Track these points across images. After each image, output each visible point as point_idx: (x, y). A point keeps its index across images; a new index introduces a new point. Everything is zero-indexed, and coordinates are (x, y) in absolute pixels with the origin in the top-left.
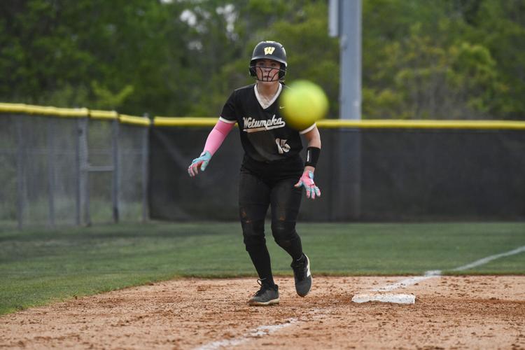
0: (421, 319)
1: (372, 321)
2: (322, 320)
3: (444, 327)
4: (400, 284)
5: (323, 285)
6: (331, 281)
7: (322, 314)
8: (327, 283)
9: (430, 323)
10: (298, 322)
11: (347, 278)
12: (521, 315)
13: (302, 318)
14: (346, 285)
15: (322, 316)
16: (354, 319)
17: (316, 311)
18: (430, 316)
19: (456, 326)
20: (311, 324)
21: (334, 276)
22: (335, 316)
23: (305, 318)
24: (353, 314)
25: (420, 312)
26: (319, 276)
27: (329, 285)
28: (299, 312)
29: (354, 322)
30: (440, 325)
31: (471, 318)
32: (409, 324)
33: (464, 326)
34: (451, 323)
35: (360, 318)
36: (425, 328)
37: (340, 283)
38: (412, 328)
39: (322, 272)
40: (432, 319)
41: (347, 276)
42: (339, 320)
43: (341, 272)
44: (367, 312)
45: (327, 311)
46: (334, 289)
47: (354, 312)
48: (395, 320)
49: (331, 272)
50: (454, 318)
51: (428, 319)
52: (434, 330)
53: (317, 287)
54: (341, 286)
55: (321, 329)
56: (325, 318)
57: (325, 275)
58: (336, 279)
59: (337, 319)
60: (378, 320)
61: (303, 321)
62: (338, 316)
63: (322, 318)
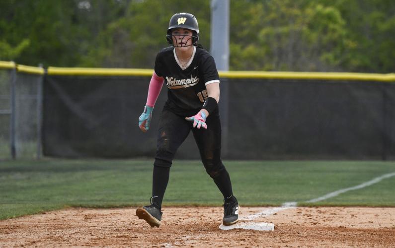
0: (279, 244)
1: (236, 245)
2: (193, 245)
4: (261, 213)
5: (194, 214)
6: (202, 211)
7: (193, 239)
8: (198, 213)
11: (215, 209)
12: (365, 241)
13: (176, 243)
14: (214, 214)
15: (193, 241)
16: (221, 244)
17: (188, 237)
18: (286, 242)
21: (203, 206)
22: (205, 241)
23: (179, 244)
24: (220, 239)
25: (278, 238)
26: (191, 206)
27: (200, 215)
28: (172, 238)
29: (221, 246)
31: (322, 243)
35: (226, 243)
37: (209, 212)
39: (194, 203)
40: (288, 244)
41: (215, 207)
42: (208, 244)
43: (210, 203)
44: (232, 238)
45: (198, 237)
46: (203, 218)
47: (221, 238)
48: (256, 245)
49: (201, 203)
50: (307, 244)
51: (285, 244)
53: (189, 216)
54: (211, 215)
56: (195, 243)
57: (196, 206)
58: (206, 210)
59: (206, 244)
60: (242, 245)
61: (177, 245)
62: (207, 242)
63: (193, 244)
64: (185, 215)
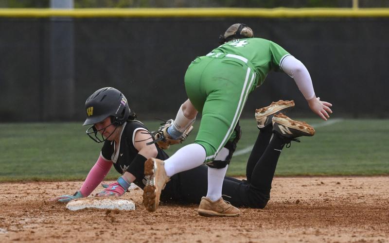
0: (143, 227)
1: (89, 229)
2: (34, 230)
3: (167, 235)
5: (34, 191)
6: (43, 187)
7: (33, 223)
8: (39, 189)
9: (152, 231)
10: (7, 232)
11: (60, 183)
12: (250, 220)
13: (12, 228)
14: (60, 190)
15: (33, 225)
16: (69, 228)
17: (27, 220)
18: (151, 224)
19: (180, 234)
20: (22, 235)
21: (46, 181)
22: (49, 225)
23: (15, 229)
24: (68, 222)
25: (141, 219)
26: (30, 181)
27: (41, 191)
28: (7, 221)
29: (69, 231)
30: (163, 232)
31: (197, 224)
32: (128, 232)
33: (189, 233)
34: (175, 230)
35: (76, 227)
36: (146, 237)
37: (53, 189)
38: (133, 236)
39: (33, 176)
40: (153, 227)
41: (61, 181)
42: (52, 229)
43: (54, 176)
44: (83, 220)
45: (39, 220)
46: (47, 196)
47: (69, 220)
48: (114, 228)
49: (43, 177)
50: (178, 225)
51: (149, 227)
52: (156, 238)
53: (28, 194)
54: (55, 192)
55: (33, 239)
56: (36, 228)
57: (36, 181)
58: (49, 185)
59: (49, 228)
60: (95, 228)
61: (13, 231)
62: (51, 225)
63: (33, 228)
64: (23, 192)
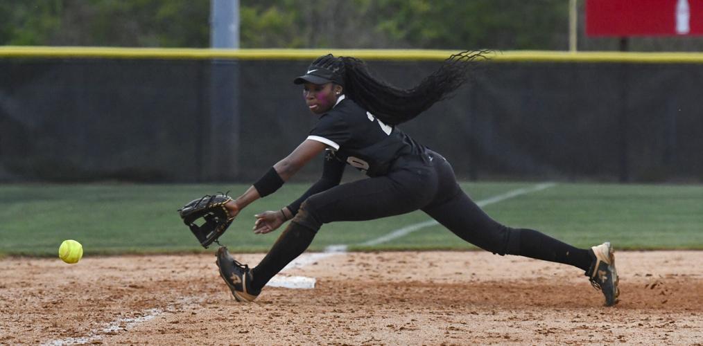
0: (323, 308)
2: (195, 311)
3: (352, 319)
5: (193, 265)
7: (194, 303)
8: (199, 263)
9: (334, 314)
10: (163, 313)
13: (169, 308)
15: (194, 306)
17: (187, 299)
18: (334, 305)
19: (368, 317)
20: (181, 317)
22: (212, 306)
23: (173, 309)
25: (321, 299)
26: (188, 254)
27: (202, 265)
29: (238, 313)
30: (348, 315)
31: (388, 306)
32: (307, 315)
33: (378, 316)
34: (361, 313)
36: (328, 320)
38: (312, 320)
40: (336, 308)
42: (217, 310)
48: (290, 310)
50: (365, 307)
51: (332, 308)
52: (340, 322)
53: (187, 268)
55: (195, 322)
56: (198, 308)
59: (214, 309)
60: (267, 310)
61: (170, 312)
62: (215, 306)
63: (194, 309)
64: (180, 266)
